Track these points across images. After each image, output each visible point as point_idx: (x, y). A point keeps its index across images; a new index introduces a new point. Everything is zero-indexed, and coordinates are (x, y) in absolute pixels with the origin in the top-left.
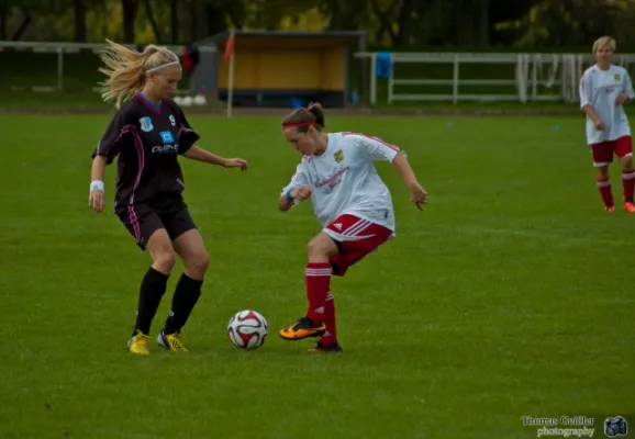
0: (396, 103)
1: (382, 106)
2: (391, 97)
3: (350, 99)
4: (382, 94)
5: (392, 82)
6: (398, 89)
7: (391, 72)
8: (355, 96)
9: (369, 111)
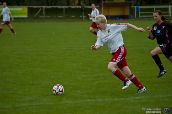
0: (141, 18)
1: (138, 18)
2: (140, 16)
3: (130, 17)
4: (137, 16)
5: (140, 13)
6: (141, 15)
7: (139, 11)
8: (131, 16)
9: (134, 20)
